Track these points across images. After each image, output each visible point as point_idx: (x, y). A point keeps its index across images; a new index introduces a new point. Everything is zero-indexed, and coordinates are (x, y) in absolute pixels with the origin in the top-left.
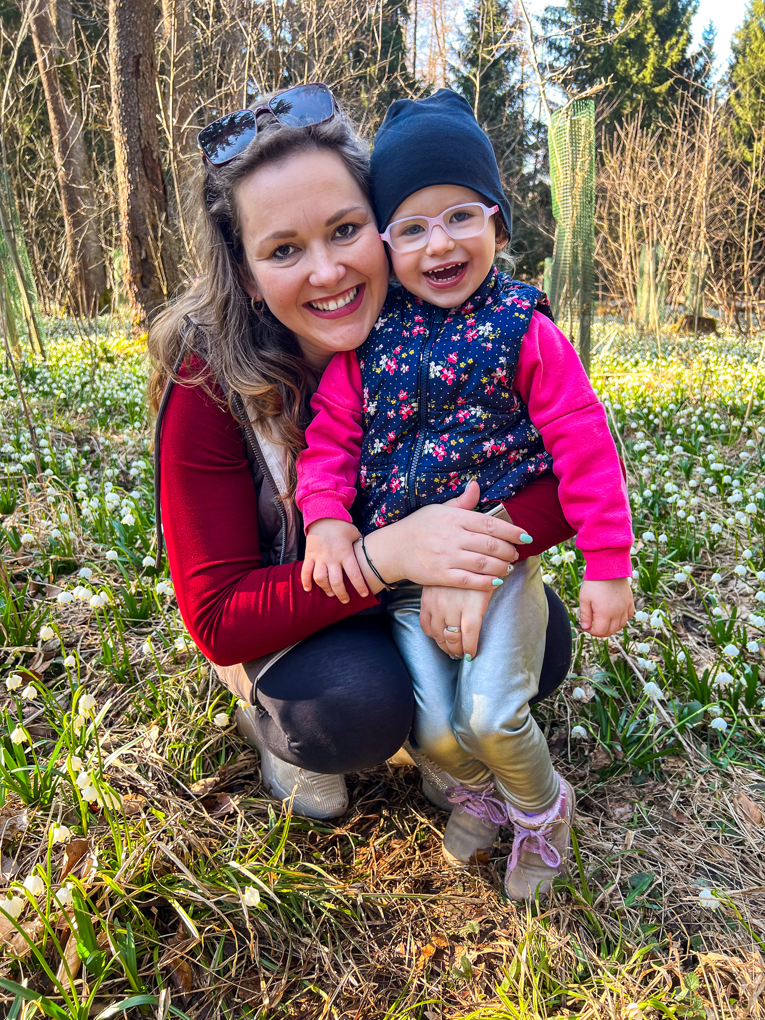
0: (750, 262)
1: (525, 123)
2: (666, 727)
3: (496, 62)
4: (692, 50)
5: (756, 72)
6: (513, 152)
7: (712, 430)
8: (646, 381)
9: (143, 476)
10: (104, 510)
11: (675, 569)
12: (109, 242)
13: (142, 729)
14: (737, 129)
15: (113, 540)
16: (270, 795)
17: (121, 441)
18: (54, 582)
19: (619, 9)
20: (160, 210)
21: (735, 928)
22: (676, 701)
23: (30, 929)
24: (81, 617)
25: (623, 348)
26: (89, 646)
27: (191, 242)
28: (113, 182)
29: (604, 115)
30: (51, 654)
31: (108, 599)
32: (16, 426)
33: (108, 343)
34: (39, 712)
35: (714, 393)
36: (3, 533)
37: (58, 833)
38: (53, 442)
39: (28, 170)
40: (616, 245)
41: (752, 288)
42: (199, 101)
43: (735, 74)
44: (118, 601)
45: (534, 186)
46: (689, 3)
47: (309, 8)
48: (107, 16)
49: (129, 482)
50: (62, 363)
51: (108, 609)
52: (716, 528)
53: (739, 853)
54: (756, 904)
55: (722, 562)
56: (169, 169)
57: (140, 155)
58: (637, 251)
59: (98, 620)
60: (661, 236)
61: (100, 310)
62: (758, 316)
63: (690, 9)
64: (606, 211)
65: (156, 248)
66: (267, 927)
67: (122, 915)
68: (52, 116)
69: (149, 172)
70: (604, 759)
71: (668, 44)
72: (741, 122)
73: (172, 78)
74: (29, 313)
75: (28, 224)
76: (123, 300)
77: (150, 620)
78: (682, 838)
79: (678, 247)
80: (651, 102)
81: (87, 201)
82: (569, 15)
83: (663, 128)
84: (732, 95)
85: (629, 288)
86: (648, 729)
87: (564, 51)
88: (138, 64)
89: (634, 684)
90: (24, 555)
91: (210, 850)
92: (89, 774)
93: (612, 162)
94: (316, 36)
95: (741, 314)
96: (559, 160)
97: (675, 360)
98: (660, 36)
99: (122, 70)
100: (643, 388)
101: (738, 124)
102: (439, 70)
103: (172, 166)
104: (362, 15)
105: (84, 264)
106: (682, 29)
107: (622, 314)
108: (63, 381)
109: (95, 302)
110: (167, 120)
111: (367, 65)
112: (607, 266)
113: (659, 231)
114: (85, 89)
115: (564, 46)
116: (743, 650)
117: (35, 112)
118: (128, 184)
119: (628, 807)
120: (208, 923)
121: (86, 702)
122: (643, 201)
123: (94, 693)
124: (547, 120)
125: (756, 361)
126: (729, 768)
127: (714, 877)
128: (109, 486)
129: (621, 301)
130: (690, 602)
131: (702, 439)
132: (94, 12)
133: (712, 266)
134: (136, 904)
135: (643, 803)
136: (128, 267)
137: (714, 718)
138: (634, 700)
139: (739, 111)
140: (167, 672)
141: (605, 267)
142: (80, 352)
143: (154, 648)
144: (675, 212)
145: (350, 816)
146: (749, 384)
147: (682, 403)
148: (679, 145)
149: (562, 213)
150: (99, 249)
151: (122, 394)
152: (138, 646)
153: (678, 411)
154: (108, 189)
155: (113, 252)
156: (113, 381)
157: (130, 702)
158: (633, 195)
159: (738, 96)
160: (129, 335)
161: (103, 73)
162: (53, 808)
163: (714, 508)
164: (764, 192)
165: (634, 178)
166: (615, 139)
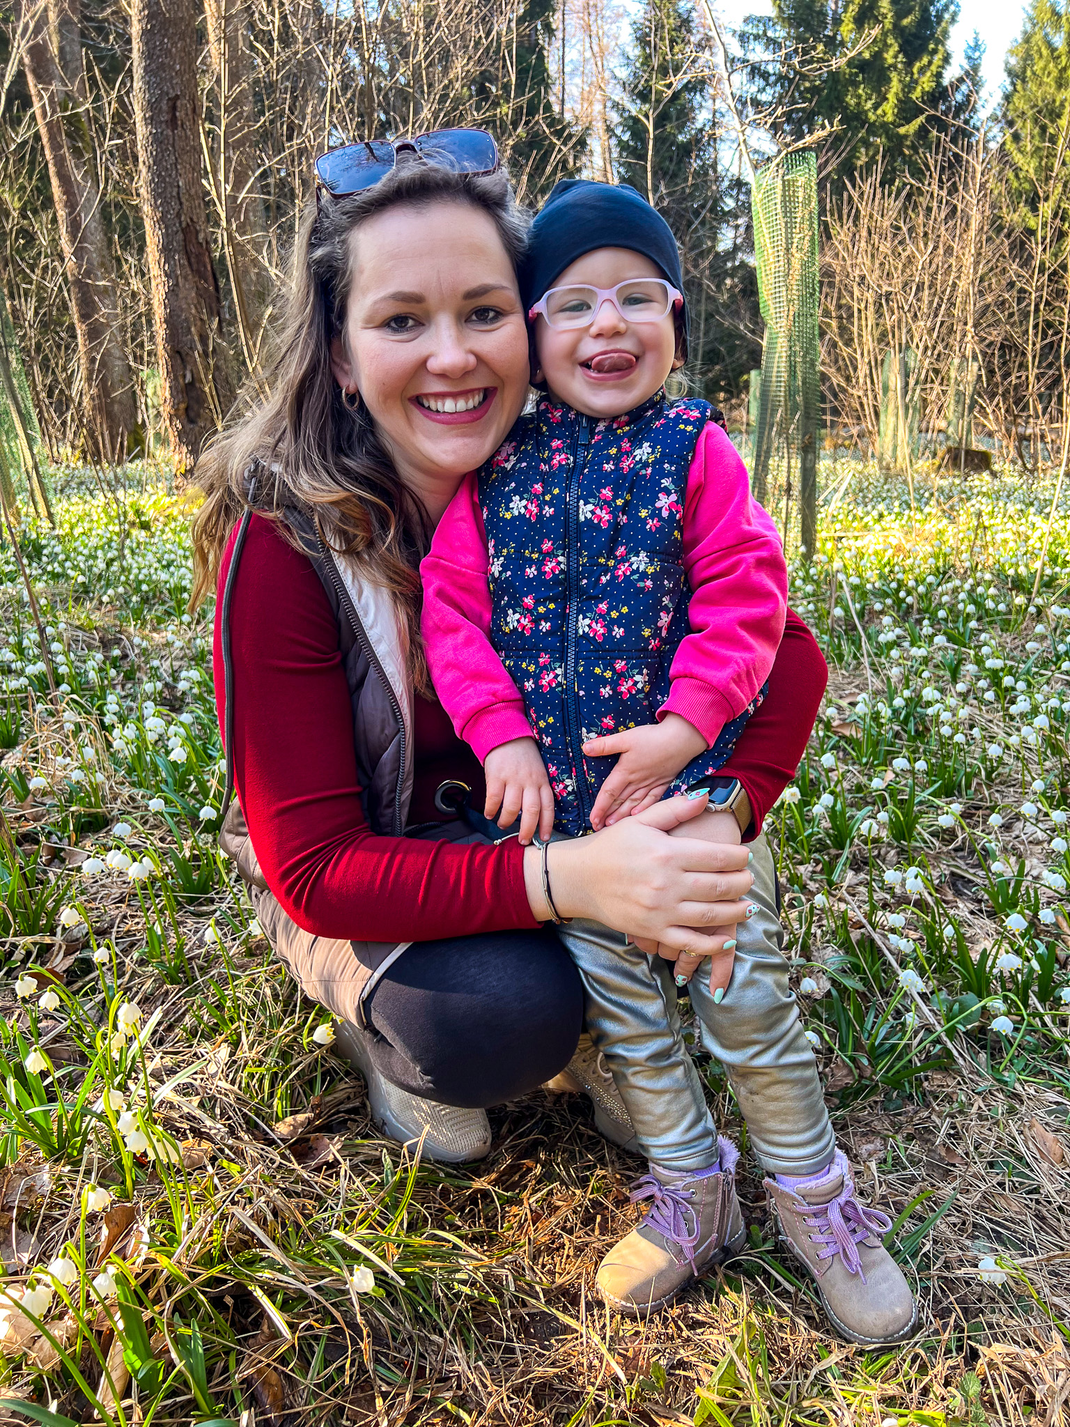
0: (1036, 371)
1: (719, 179)
2: (929, 1030)
3: (676, 96)
4: (951, 74)
5: (1040, 104)
6: (703, 223)
7: (987, 611)
8: (895, 542)
9: (196, 691)
10: (144, 740)
11: (938, 807)
12: (138, 359)
13: (205, 1047)
14: (1016, 184)
15: (157, 782)
16: (384, 1134)
17: (164, 641)
18: (76, 844)
19: (848, 17)
20: (211, 314)
21: (1028, 1310)
22: (943, 995)
23: (59, 1330)
24: (116, 892)
25: (861, 494)
26: (128, 933)
27: (255, 358)
28: (143, 275)
29: (829, 168)
30: (76, 945)
31: (153, 867)
32: (17, 622)
33: (142, 502)
34: (61, 1027)
35: (988, 558)
36: (3, 776)
37: (95, 1199)
38: (69, 645)
39: (22, 259)
40: (850, 350)
41: (1040, 407)
42: (262, 160)
43: (1011, 107)
44: (167, 869)
45: (734, 268)
46: (946, 8)
47: (414, 28)
48: (129, 41)
49: (176, 698)
50: (77, 531)
51: (153, 880)
52: (994, 750)
53: (1033, 1205)
54: (1057, 1275)
55: (1004, 797)
56: (223, 257)
57: (180, 236)
58: (879, 358)
59: (140, 896)
60: (912, 338)
61: (129, 454)
62: (1049, 446)
63: (947, 16)
64: (834, 302)
65: (207, 367)
66: (384, 1321)
67: (184, 1309)
68: (55, 182)
69: (193, 260)
70: (845, 1076)
71: (918, 65)
72: (1021, 175)
73: (223, 128)
74: (30, 463)
75: (25, 334)
76: (162, 440)
77: (212, 894)
78: (953, 1185)
79: (936, 352)
80: (895, 146)
81: (107, 302)
82: (778, 28)
83: (912, 186)
84: (1008, 137)
85: (869, 411)
86: (905, 1033)
87: (772, 79)
88: (174, 109)
89: (884, 971)
90: (34, 806)
91: (303, 1214)
92: (135, 1115)
93: (841, 234)
94: (424, 65)
95: (1025, 443)
96: (767, 236)
97: (934, 511)
98: (906, 55)
99: (151, 118)
100: (890, 553)
101: (1017, 176)
102: (598, 107)
103: (226, 250)
104: (488, 34)
105: (105, 390)
106: (937, 45)
107: (859, 446)
108: (80, 558)
109: (122, 444)
110: (218, 187)
111: (496, 104)
112: (837, 380)
113: (909, 331)
114: (101, 145)
115: (771, 71)
116: (1034, 922)
117: (31, 179)
118: (164, 279)
119: (878, 1142)
120: (305, 1317)
121: (127, 1013)
122: (885, 288)
123: (136, 1000)
124: (749, 176)
125: (1047, 511)
126: (1017, 1086)
127: (999, 1238)
128: (150, 708)
129: (858, 428)
130: (960, 854)
131: (973, 624)
132: (111, 37)
133: (984, 379)
134: (204, 1293)
135: (899, 1137)
136: (167, 394)
137: (995, 1016)
138: (885, 993)
139: (1018, 158)
140: (238, 967)
141: (835, 381)
142: (103, 515)
143: (220, 933)
144: (931, 302)
145: (495, 1162)
146: (1038, 545)
147: (945, 573)
148: (935, 208)
149: (772, 311)
150: (126, 368)
151: (164, 576)
152: (196, 932)
153: (939, 585)
154: (136, 284)
155: (145, 373)
156: (150, 556)
157: (187, 1011)
158: (872, 279)
159: (1016, 137)
160: (171, 489)
161: (126, 122)
162: (84, 1162)
163: (991, 721)
164: (1055, 273)
165: (873, 256)
166: (845, 203)
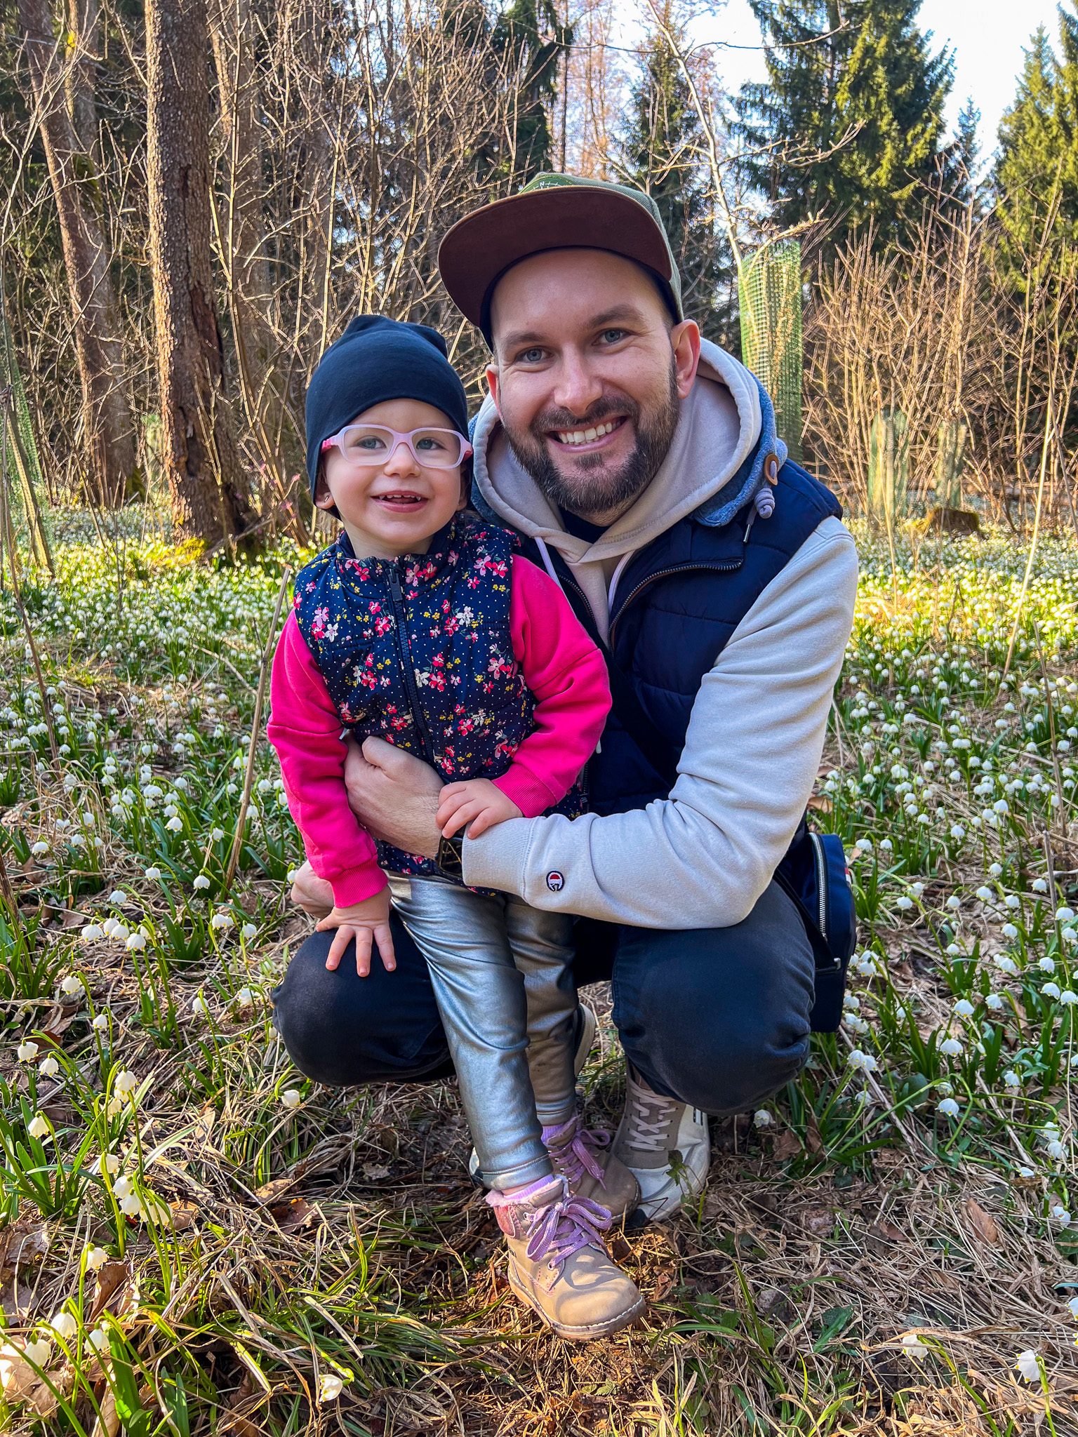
0: (1023, 434)
1: (715, 239)
2: (880, 1108)
4: (944, 141)
5: (1031, 171)
7: (961, 684)
8: (876, 610)
9: (190, 753)
10: (141, 806)
11: (900, 886)
12: (140, 404)
13: (191, 1111)
15: (152, 847)
17: (160, 698)
18: (73, 907)
19: (844, 86)
20: (214, 372)
22: (895, 1074)
23: (57, 1380)
24: (112, 956)
26: (123, 998)
28: (150, 333)
30: (71, 1007)
31: (148, 934)
32: (19, 678)
33: (140, 551)
34: (57, 1089)
35: (967, 629)
37: (93, 1258)
38: (69, 703)
40: (840, 410)
41: (1027, 471)
42: (269, 226)
43: (1003, 174)
44: (160, 934)
46: (940, 78)
48: (144, 112)
49: (170, 759)
50: (75, 581)
52: (956, 831)
53: (966, 1281)
55: (967, 876)
56: (227, 316)
57: (187, 298)
58: (869, 419)
59: (134, 962)
60: (901, 399)
61: (127, 499)
63: (941, 86)
65: (208, 424)
69: (199, 321)
71: (912, 132)
72: (1012, 240)
73: (232, 196)
77: (203, 960)
78: (893, 1261)
79: (925, 414)
80: (887, 213)
81: (113, 356)
82: (775, 95)
83: (902, 254)
84: (1000, 203)
85: (858, 468)
86: (857, 1111)
88: (186, 177)
89: (840, 1049)
90: (33, 869)
92: (128, 1179)
93: (832, 299)
94: (428, 141)
95: (1012, 504)
97: (918, 576)
98: (900, 124)
99: (164, 186)
100: (870, 620)
103: (231, 310)
104: (490, 112)
105: (107, 436)
106: (930, 113)
109: (120, 487)
110: (226, 249)
111: (497, 178)
112: (827, 439)
113: (899, 393)
114: (115, 212)
117: (42, 229)
118: (170, 338)
119: (827, 1217)
121: (123, 1080)
122: (876, 352)
123: (130, 1063)
126: (961, 1165)
127: (933, 1313)
128: (146, 771)
129: (848, 487)
130: (923, 932)
131: (945, 700)
132: (128, 104)
133: (973, 441)
134: (191, 1350)
136: (169, 448)
137: (943, 1097)
139: (1008, 224)
141: (825, 440)
142: (101, 564)
144: (920, 366)
148: (924, 277)
150: (128, 414)
152: (187, 997)
155: (146, 418)
156: (147, 610)
157: (176, 1075)
158: (862, 344)
159: (1008, 205)
160: (169, 538)
161: (139, 188)
162: (79, 1222)
163: (957, 799)
164: (1042, 340)
165: (863, 319)
166: (836, 269)
